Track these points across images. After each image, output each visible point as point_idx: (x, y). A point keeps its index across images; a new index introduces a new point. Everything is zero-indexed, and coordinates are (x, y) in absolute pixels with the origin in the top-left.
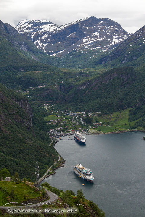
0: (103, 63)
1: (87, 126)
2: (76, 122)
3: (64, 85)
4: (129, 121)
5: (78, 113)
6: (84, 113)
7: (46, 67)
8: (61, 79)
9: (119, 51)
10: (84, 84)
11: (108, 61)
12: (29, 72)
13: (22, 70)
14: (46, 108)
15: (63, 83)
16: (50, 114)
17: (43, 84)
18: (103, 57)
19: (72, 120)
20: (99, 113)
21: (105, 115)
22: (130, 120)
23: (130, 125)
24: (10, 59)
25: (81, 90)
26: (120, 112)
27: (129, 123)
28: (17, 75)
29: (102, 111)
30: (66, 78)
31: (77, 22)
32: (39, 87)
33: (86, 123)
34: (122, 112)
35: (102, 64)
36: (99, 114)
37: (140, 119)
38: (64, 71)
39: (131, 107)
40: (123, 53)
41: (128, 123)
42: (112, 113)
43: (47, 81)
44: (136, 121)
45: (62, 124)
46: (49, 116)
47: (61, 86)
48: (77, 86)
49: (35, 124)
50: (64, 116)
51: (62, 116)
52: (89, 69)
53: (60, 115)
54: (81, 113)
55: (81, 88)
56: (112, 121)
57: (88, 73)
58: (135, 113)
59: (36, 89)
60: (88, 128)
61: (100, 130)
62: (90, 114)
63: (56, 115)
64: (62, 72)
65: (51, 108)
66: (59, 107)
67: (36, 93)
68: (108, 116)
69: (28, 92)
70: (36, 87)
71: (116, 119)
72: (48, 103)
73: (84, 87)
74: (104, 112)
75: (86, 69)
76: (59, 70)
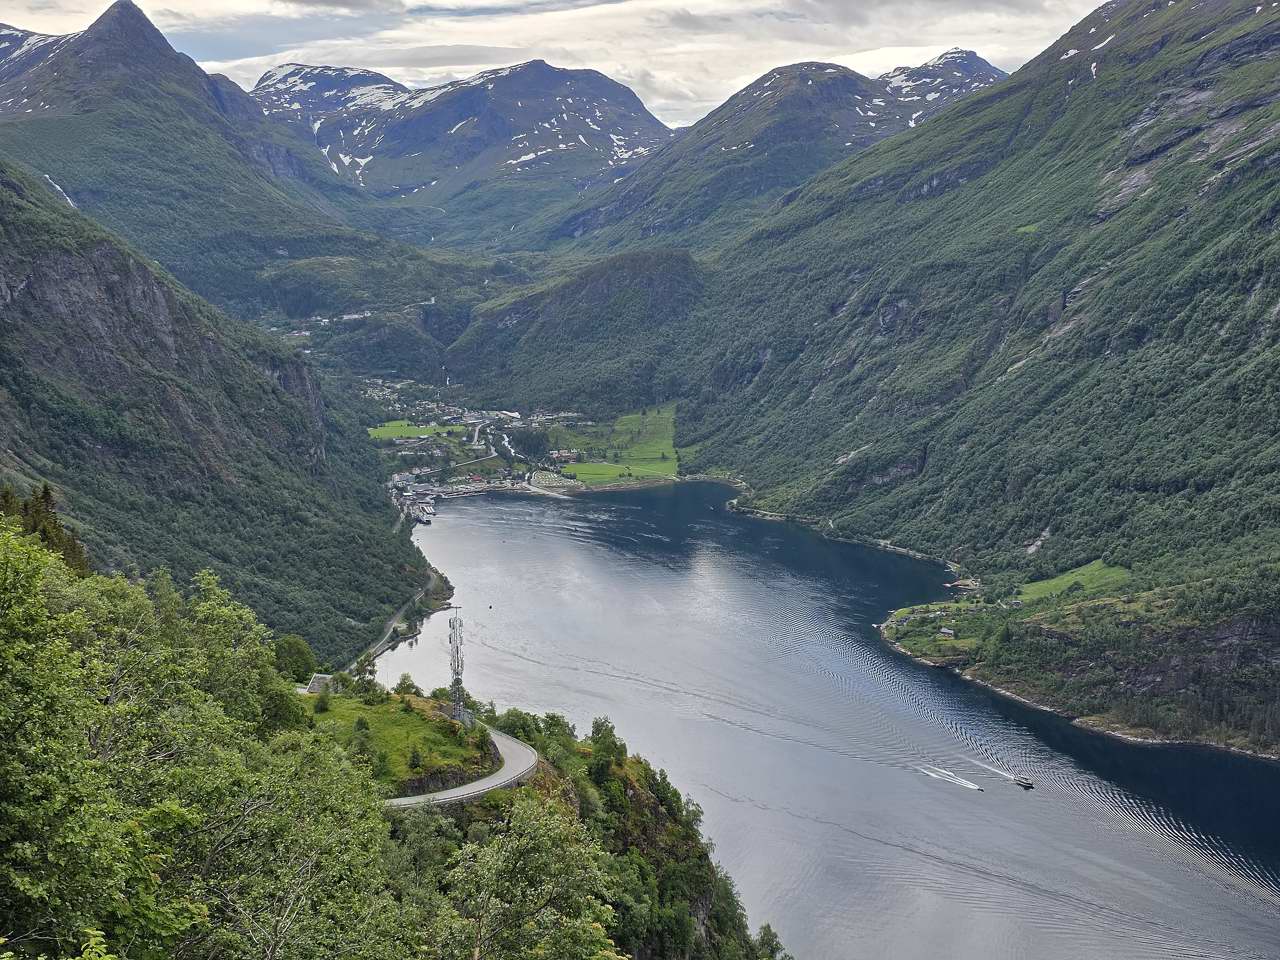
0: (577, 234)
1: (527, 463)
2: (488, 448)
3: (438, 309)
4: (675, 445)
5: (493, 414)
6: (516, 415)
7: (371, 244)
8: (429, 287)
9: (634, 190)
10: (514, 308)
11: (595, 229)
12: (307, 261)
13: (281, 252)
14: (375, 394)
15: (434, 305)
16: (391, 418)
17: (361, 305)
18: (577, 211)
19: (470, 438)
20: (570, 414)
21: (590, 423)
22: (680, 440)
23: (679, 459)
24: (234, 209)
25: (501, 331)
27: (677, 452)
28: (262, 268)
29: (580, 407)
30: (447, 285)
31: (482, 80)
32: (346, 317)
33: (524, 451)
34: (652, 415)
35: (574, 237)
36: (569, 419)
37: (716, 438)
38: (438, 259)
39: (683, 394)
40: (650, 199)
41: (671, 453)
42: (614, 417)
43: (376, 296)
44: (697, 447)
45: (437, 452)
46: (386, 424)
47: (427, 313)
48: (490, 315)
49: (336, 451)
51: (433, 424)
52: (527, 254)
53: (427, 422)
54: (504, 414)
55: (500, 326)
56: (615, 444)
57: (525, 269)
58: (696, 417)
59: (337, 323)
60: (530, 470)
61: (573, 477)
62: (538, 420)
63: (414, 421)
64: (432, 263)
65: (393, 393)
66: (421, 391)
67: (336, 338)
68: (601, 428)
69: (307, 334)
70: (334, 316)
71: (628, 437)
72: (381, 377)
73: (512, 321)
74: (585, 413)
75: (517, 254)
76: (419, 257)
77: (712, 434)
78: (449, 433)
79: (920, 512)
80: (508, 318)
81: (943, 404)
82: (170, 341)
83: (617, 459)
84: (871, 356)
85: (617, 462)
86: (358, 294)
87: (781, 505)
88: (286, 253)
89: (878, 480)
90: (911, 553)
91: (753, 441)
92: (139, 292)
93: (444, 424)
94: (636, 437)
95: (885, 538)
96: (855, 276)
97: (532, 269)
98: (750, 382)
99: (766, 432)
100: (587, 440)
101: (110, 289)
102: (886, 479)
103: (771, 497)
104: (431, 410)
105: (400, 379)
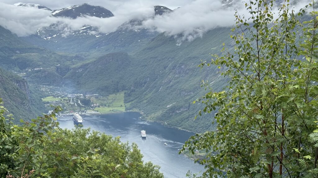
0: (97, 48)
1: (85, 107)
2: (74, 104)
3: (61, 67)
4: (124, 103)
5: (75, 95)
6: (82, 95)
7: (42, 50)
8: (58, 61)
9: (112, 37)
10: (81, 67)
11: (102, 46)
12: (25, 54)
13: (18, 52)
14: (44, 89)
15: (59, 66)
17: (40, 66)
18: (97, 42)
19: (70, 101)
20: (96, 95)
21: (102, 97)
22: (126, 101)
23: (125, 106)
24: (5, 40)
25: (78, 73)
26: (116, 94)
27: (125, 105)
28: (12, 56)
29: (99, 93)
30: (63, 61)
31: (71, 8)
32: (35, 69)
33: (84, 104)
34: (118, 94)
37: (135, 101)
38: (60, 54)
39: (126, 89)
40: (116, 39)
42: (108, 95)
43: (44, 63)
44: (130, 103)
46: (47, 97)
47: (58, 68)
48: (74, 69)
49: (33, 105)
50: (62, 97)
51: (60, 97)
52: (84, 53)
53: (58, 97)
54: (79, 95)
55: (77, 71)
56: (109, 102)
57: (84, 57)
58: (129, 95)
59: (33, 71)
60: (86, 109)
61: (98, 111)
62: (88, 96)
63: (54, 96)
64: (59, 55)
65: (48, 89)
66: (56, 88)
67: (32, 74)
68: (105, 98)
69: (25, 73)
70: (33, 69)
71: (112, 100)
72: (45, 85)
73: (80, 70)
74: (100, 94)
75: (81, 53)
76: (55, 54)
77: (134, 100)
78: (64, 100)
79: (189, 120)
80: (79, 69)
81: (194, 92)
83: (109, 106)
84: (175, 80)
85: (109, 107)
86: (39, 63)
87: (153, 118)
88: (19, 52)
89: (178, 112)
90: (187, 130)
91: (145, 101)
94: (114, 100)
95: (180, 127)
96: (170, 59)
97: (85, 57)
98: (144, 86)
99: (148, 99)
100: (101, 101)
102: (180, 112)
103: (150, 116)
104: (59, 94)
105: (51, 85)
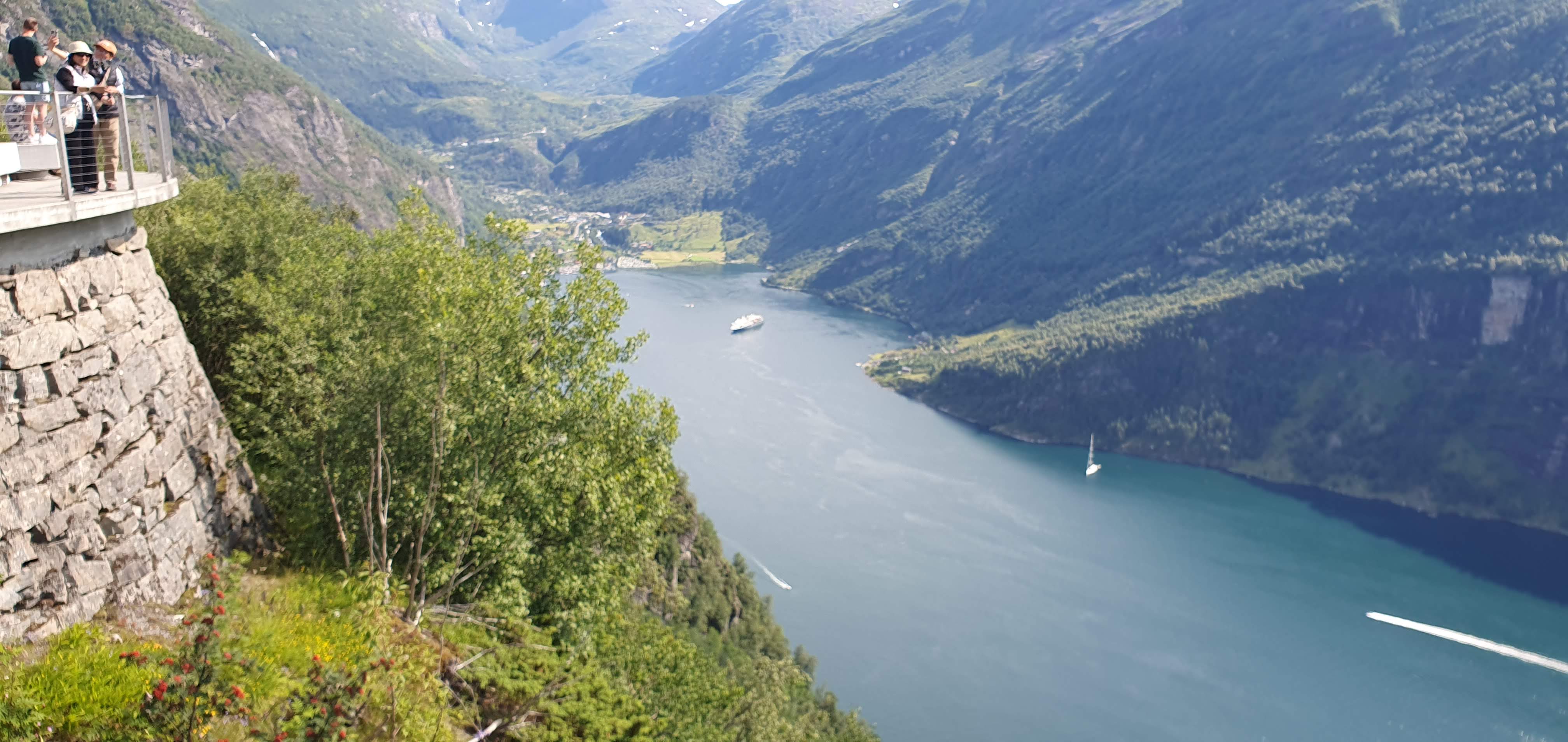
1: (614, 250)
3: (549, 137)
4: (722, 239)
5: (590, 215)
6: (607, 215)
7: (498, 88)
8: (542, 121)
10: (605, 137)
12: (451, 100)
13: (431, 93)
14: (502, 199)
15: (546, 134)
17: (492, 133)
19: (572, 232)
20: (646, 216)
21: (660, 222)
22: (728, 236)
23: (725, 249)
24: (396, 61)
25: (596, 153)
26: (701, 216)
27: (724, 244)
29: (654, 211)
30: (555, 119)
32: (480, 142)
33: (612, 242)
34: (706, 214)
36: (644, 219)
37: (751, 234)
38: (550, 100)
39: (728, 204)
40: (706, 57)
41: (719, 244)
42: (679, 218)
43: (502, 126)
44: (737, 241)
47: (541, 139)
48: (587, 141)
51: (545, 222)
52: (618, 96)
53: (540, 219)
54: (598, 215)
55: (596, 149)
56: (679, 238)
58: (736, 219)
59: (472, 147)
61: (648, 261)
62: (623, 219)
63: (531, 219)
64: (545, 103)
65: (515, 198)
66: (535, 197)
67: (472, 157)
68: (669, 225)
69: (451, 154)
70: (472, 141)
71: (690, 232)
72: (507, 186)
73: (604, 146)
74: (657, 215)
75: (608, 97)
76: (534, 98)
77: (749, 231)
78: (557, 228)
79: (893, 286)
80: (600, 144)
82: (345, 159)
83: (679, 249)
85: (679, 251)
86: (489, 125)
89: (865, 264)
90: (886, 315)
92: (322, 123)
93: (552, 222)
94: (694, 232)
97: (619, 108)
100: (660, 235)
101: (301, 121)
102: (871, 264)
103: (790, 277)
104: (544, 211)
105: (521, 188)
